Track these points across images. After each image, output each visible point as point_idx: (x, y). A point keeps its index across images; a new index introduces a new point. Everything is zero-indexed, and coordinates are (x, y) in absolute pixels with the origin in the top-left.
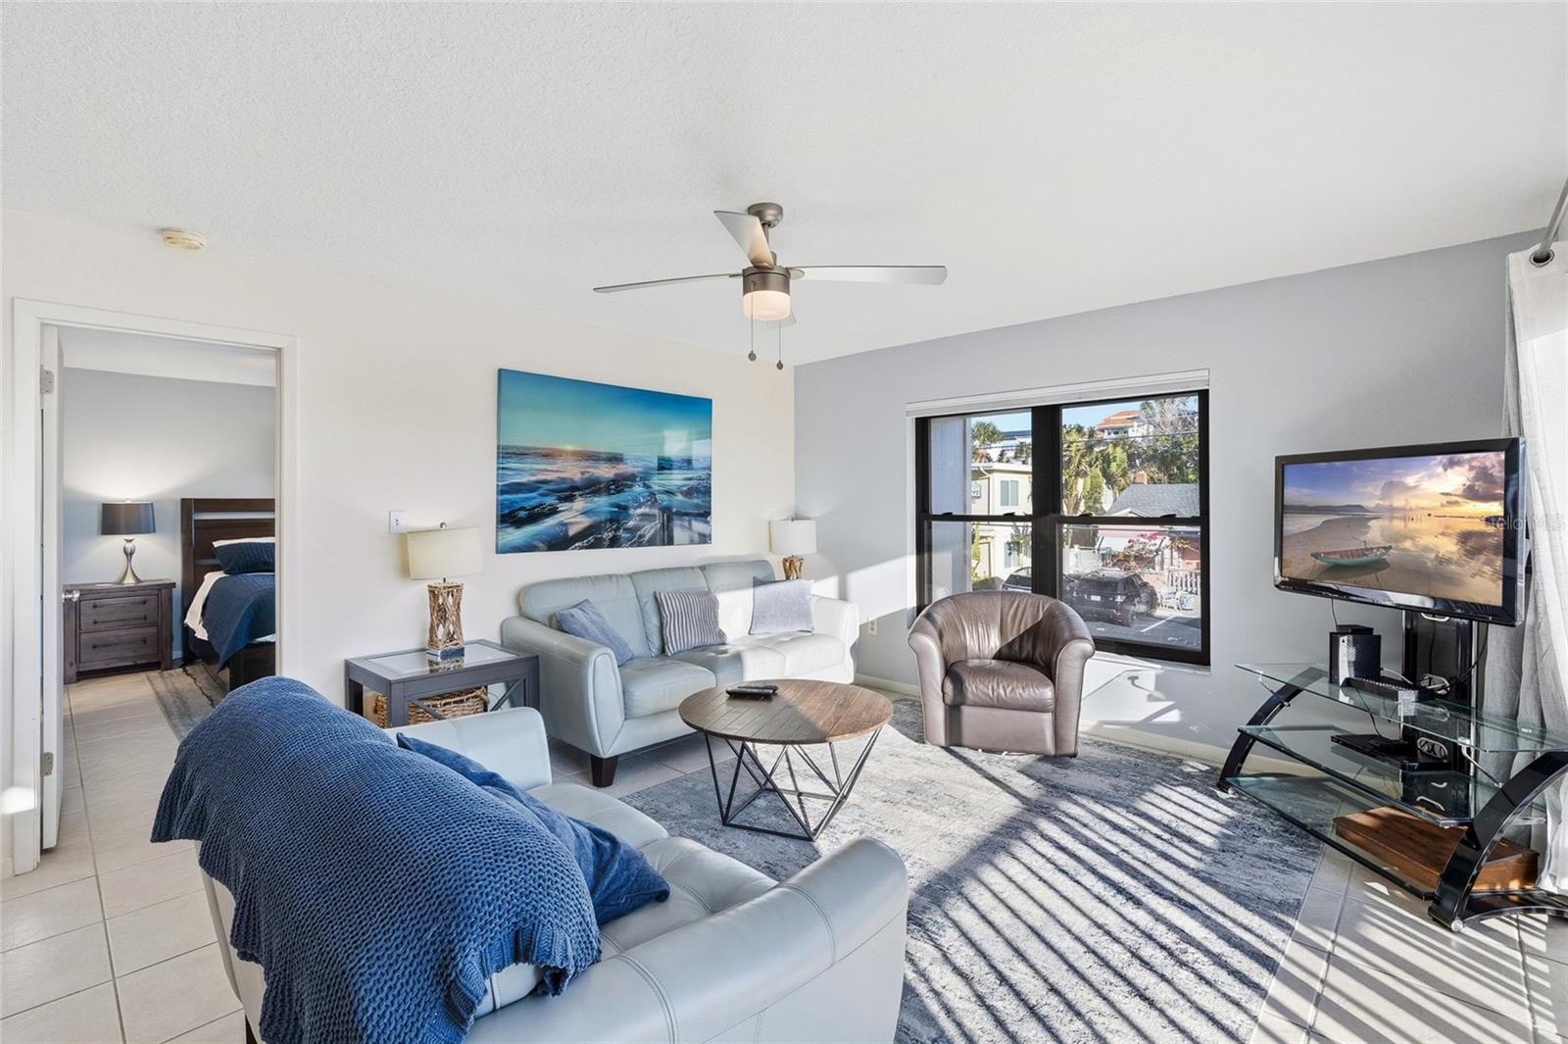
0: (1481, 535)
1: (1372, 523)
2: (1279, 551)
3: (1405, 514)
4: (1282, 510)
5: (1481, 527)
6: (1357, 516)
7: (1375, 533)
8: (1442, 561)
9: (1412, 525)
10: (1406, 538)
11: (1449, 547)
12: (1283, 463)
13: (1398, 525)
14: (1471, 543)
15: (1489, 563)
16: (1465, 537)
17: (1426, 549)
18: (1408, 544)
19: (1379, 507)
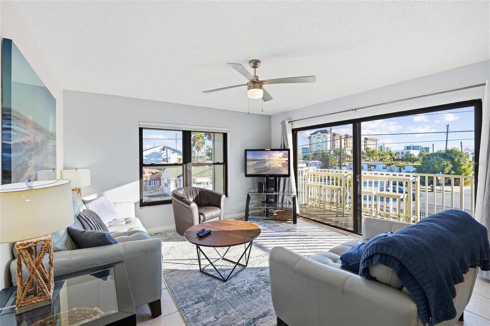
0: (285, 163)
1: (267, 162)
2: (245, 168)
3: (273, 160)
4: (246, 160)
5: (285, 162)
6: (264, 161)
7: (267, 164)
9: (274, 162)
10: (273, 164)
11: (280, 166)
12: (246, 150)
13: (272, 162)
14: (284, 165)
15: (286, 168)
16: (283, 164)
17: (277, 166)
18: (273, 166)
19: (268, 159)
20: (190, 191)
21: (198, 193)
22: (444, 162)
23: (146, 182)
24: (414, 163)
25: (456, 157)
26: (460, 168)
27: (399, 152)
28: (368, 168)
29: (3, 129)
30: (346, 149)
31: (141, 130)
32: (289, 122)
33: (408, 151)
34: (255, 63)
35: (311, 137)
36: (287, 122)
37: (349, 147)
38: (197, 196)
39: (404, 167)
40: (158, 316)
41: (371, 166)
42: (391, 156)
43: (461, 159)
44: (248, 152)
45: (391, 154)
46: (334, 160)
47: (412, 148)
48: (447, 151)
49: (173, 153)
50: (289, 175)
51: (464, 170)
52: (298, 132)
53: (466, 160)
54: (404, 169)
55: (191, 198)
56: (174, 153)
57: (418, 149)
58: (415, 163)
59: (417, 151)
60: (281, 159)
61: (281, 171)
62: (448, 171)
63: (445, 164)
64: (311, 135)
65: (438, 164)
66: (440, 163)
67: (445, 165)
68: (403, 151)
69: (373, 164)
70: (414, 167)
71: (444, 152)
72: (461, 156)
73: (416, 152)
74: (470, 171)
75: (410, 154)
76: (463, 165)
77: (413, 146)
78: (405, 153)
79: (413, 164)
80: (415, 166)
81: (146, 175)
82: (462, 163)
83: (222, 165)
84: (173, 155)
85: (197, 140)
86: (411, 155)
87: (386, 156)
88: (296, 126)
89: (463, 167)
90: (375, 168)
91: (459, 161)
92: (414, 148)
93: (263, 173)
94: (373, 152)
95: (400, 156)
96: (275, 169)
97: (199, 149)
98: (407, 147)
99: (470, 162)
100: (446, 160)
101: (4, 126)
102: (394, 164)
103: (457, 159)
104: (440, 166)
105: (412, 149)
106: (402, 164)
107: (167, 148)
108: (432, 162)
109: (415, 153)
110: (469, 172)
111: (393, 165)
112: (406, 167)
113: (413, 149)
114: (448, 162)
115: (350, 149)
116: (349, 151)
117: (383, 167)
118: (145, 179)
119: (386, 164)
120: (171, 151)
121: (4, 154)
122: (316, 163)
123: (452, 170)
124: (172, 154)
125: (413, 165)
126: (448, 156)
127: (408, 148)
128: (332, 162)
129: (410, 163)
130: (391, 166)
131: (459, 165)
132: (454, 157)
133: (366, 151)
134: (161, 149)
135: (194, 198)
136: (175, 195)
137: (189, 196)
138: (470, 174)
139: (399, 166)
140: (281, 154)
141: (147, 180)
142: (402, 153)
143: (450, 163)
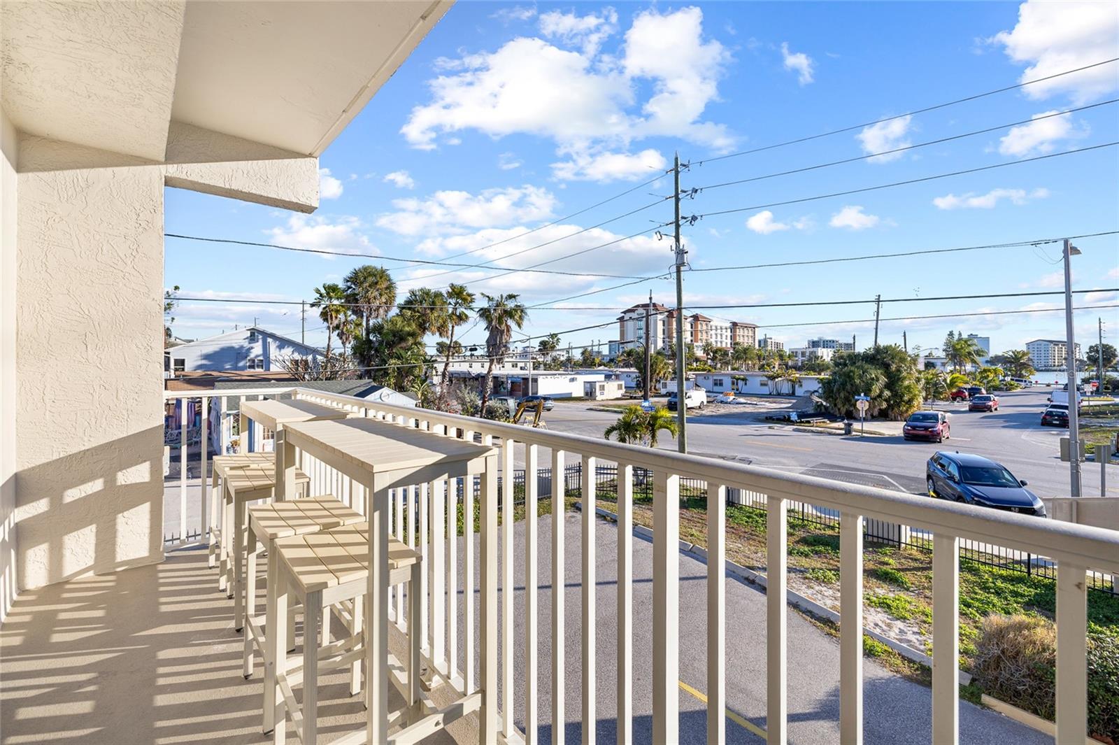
22: (872, 371)
24: (820, 375)
25: (893, 362)
26: (901, 385)
27: (796, 352)
28: (733, 383)
30: (695, 344)
33: (815, 349)
35: (623, 317)
37: (701, 339)
39: (800, 382)
41: (738, 379)
42: (782, 360)
43: (903, 365)
45: (781, 357)
46: (663, 367)
47: (822, 344)
48: (878, 350)
49: (280, 347)
51: (908, 387)
53: (911, 369)
54: (801, 386)
57: (833, 347)
58: (823, 374)
59: (829, 350)
62: (878, 391)
63: (873, 376)
64: (623, 315)
65: (860, 377)
66: (863, 373)
67: (873, 379)
68: (804, 350)
69: (742, 377)
70: (819, 383)
71: (872, 351)
72: (903, 360)
73: (828, 353)
74: (919, 391)
75: (815, 357)
76: (906, 378)
77: (824, 342)
78: (808, 354)
79: (818, 376)
80: (822, 380)
82: (904, 374)
84: (280, 351)
85: (333, 316)
86: (817, 358)
87: (772, 360)
89: (906, 383)
90: (746, 384)
91: (898, 371)
92: (826, 344)
94: (745, 351)
95: (800, 360)
97: (347, 339)
98: (813, 342)
99: (920, 372)
100: (876, 368)
102: (781, 377)
103: (894, 366)
104: (864, 380)
105: (822, 346)
106: (798, 375)
107: (266, 335)
108: (851, 371)
109: (826, 355)
110: (917, 392)
111: (780, 379)
112: (804, 383)
113: (824, 347)
114: (879, 371)
115: (701, 344)
116: (700, 349)
117: (763, 382)
119: (766, 376)
122: (629, 374)
123: (885, 388)
125: (818, 379)
126: (878, 359)
127: (815, 344)
128: (660, 372)
129: (813, 374)
130: (776, 380)
131: (899, 379)
132: (891, 362)
133: (734, 348)
138: (919, 396)
139: (790, 380)
142: (803, 354)
143: (881, 373)
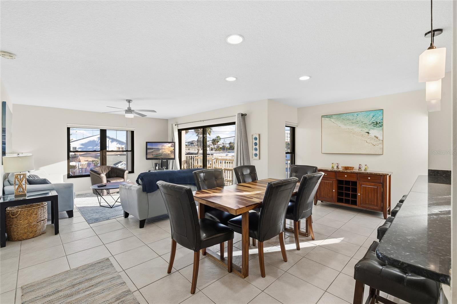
2: (146, 154)
3: (164, 149)
4: (147, 149)
5: (173, 150)
6: (158, 149)
7: (161, 151)
8: (169, 154)
10: (165, 152)
11: (169, 152)
12: (147, 143)
13: (163, 150)
14: (172, 152)
15: (173, 154)
16: (171, 151)
17: (167, 153)
18: (165, 153)
19: (161, 148)
20: (104, 168)
21: (110, 169)
23: (82, 170)
29: (3, 136)
31: (68, 129)
32: (175, 125)
34: (129, 101)
36: (174, 125)
38: (109, 171)
40: (71, 217)
44: (148, 144)
50: (174, 159)
52: (182, 131)
55: (104, 173)
56: (113, 142)
60: (170, 148)
61: (170, 156)
81: (82, 163)
83: (131, 152)
88: (180, 127)
93: (158, 158)
96: (165, 155)
101: (3, 135)
118: (81, 167)
120: (110, 140)
121: (3, 145)
124: (111, 143)
134: (98, 138)
135: (107, 172)
136: (92, 170)
137: (103, 171)
140: (170, 145)
141: (83, 167)
